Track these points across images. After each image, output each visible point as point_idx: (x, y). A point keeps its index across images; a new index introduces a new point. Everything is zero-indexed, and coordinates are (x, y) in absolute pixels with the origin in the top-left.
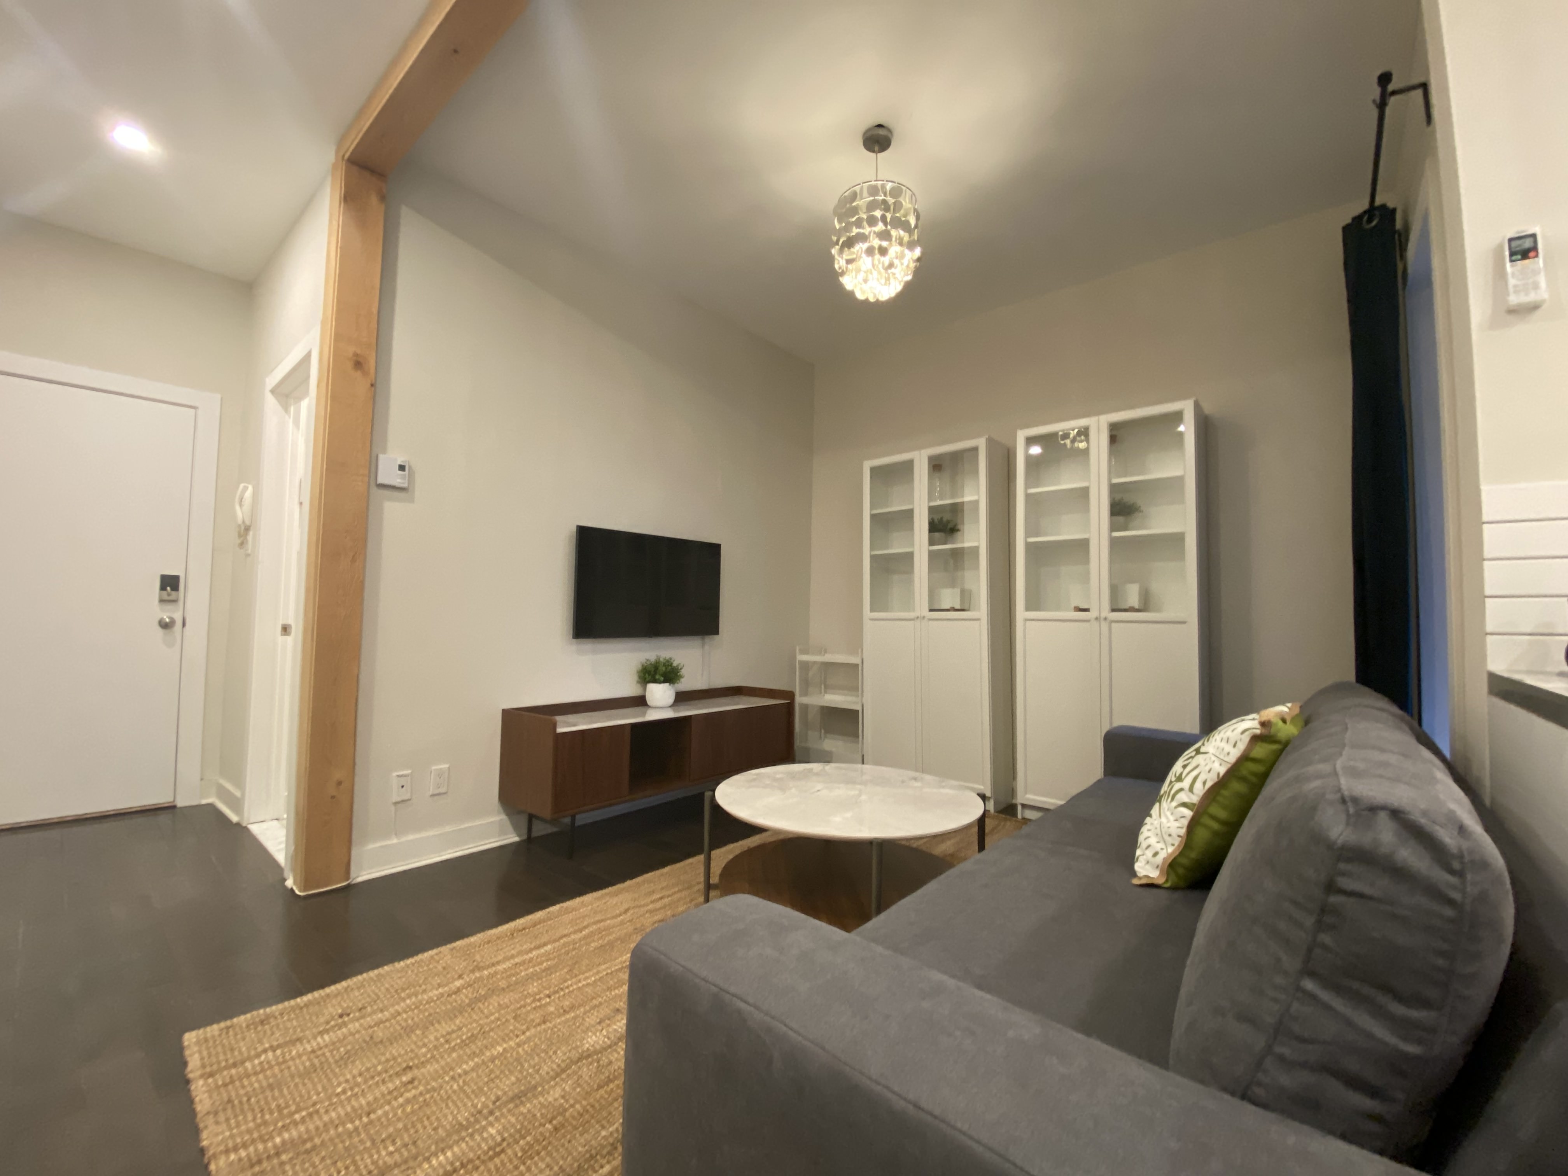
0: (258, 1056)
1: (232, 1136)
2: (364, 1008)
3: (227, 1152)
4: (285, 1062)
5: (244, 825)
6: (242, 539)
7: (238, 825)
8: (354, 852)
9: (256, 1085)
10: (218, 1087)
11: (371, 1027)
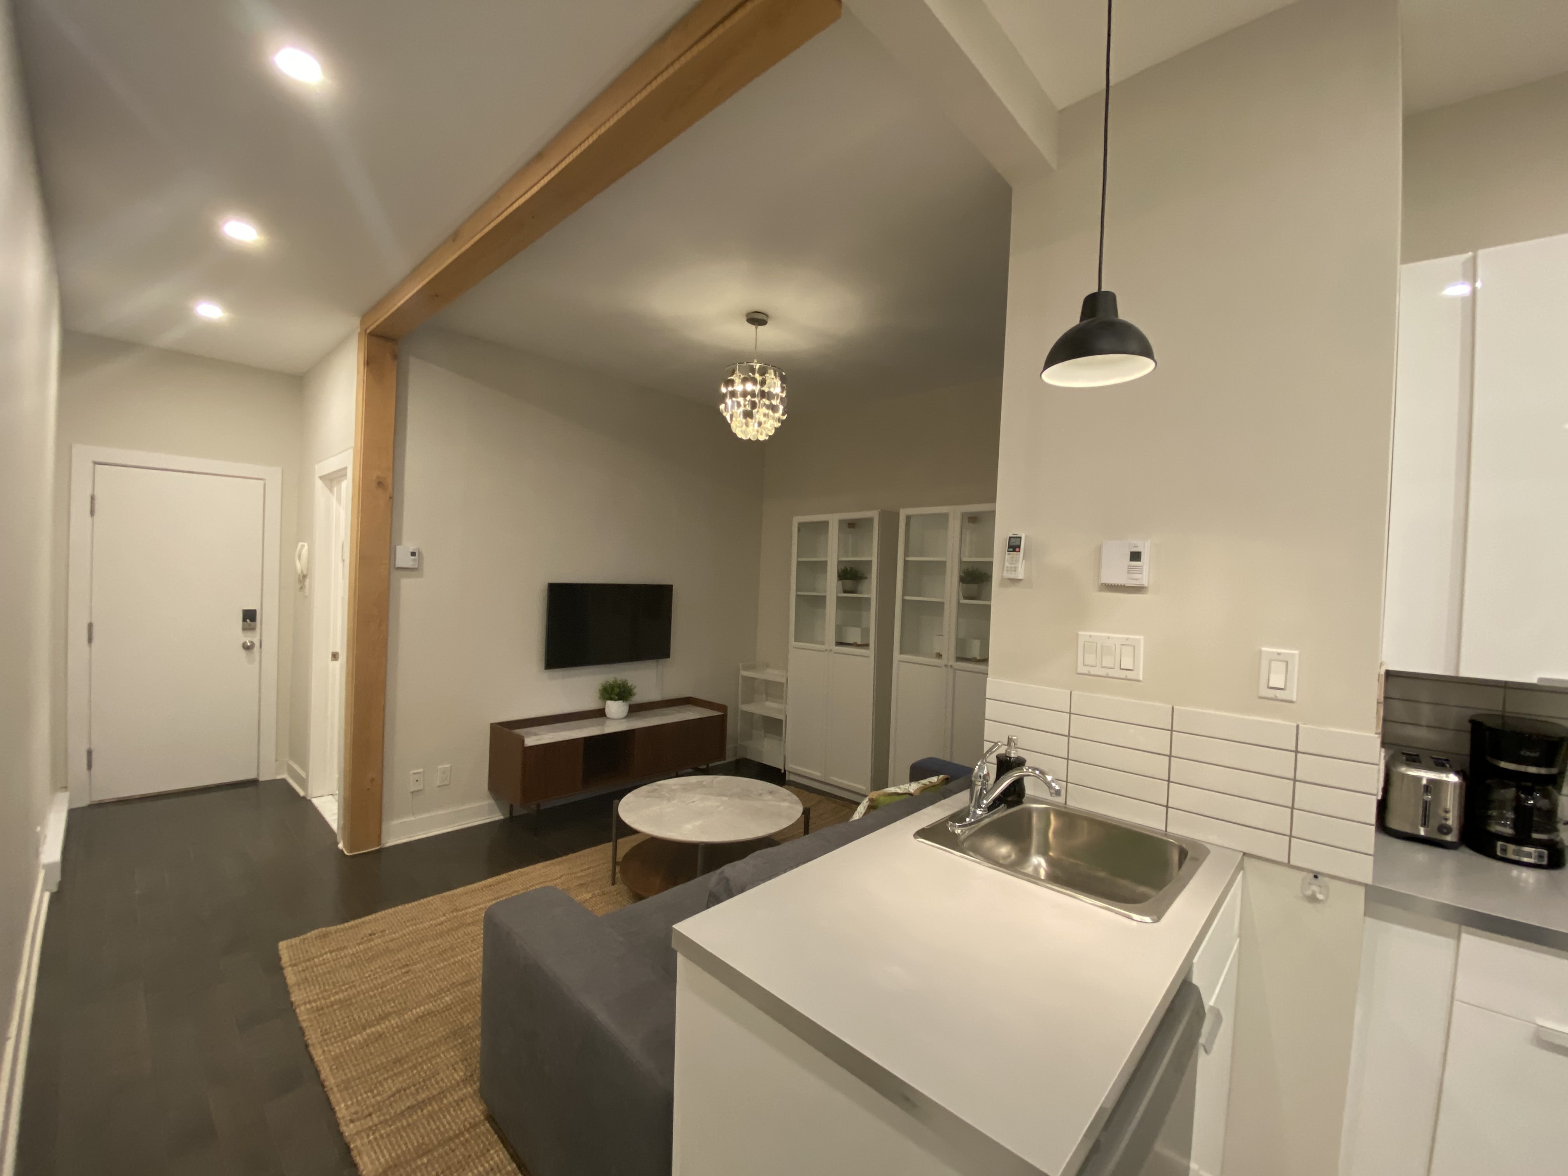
0: (322, 955)
1: (307, 996)
2: (384, 931)
3: (305, 1003)
4: (337, 959)
5: (309, 798)
6: (301, 585)
7: (304, 798)
8: (384, 826)
9: (321, 971)
10: (299, 972)
11: (387, 942)
